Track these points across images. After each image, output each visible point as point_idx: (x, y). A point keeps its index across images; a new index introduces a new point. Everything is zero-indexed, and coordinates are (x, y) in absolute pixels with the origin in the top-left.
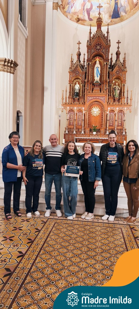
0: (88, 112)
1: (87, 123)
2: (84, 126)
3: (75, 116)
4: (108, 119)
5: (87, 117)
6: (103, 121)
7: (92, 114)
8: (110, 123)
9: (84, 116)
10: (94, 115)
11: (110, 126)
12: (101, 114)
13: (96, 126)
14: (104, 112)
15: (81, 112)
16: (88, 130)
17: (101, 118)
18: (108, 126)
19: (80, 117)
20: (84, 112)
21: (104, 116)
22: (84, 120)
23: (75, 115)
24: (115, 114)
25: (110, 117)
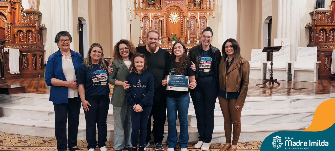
0: (165, 19)
1: (165, 31)
2: (161, 35)
3: (151, 24)
4: (189, 26)
5: (165, 25)
6: (183, 29)
7: (170, 20)
8: (191, 31)
9: (161, 23)
10: (173, 22)
11: (191, 34)
12: (180, 21)
13: (176, 35)
14: (184, 19)
15: (157, 19)
16: (166, 40)
17: (180, 26)
18: (189, 35)
19: (156, 24)
20: (161, 19)
21: (183, 22)
22: (161, 28)
23: (151, 22)
24: (196, 21)
25: (191, 24)
